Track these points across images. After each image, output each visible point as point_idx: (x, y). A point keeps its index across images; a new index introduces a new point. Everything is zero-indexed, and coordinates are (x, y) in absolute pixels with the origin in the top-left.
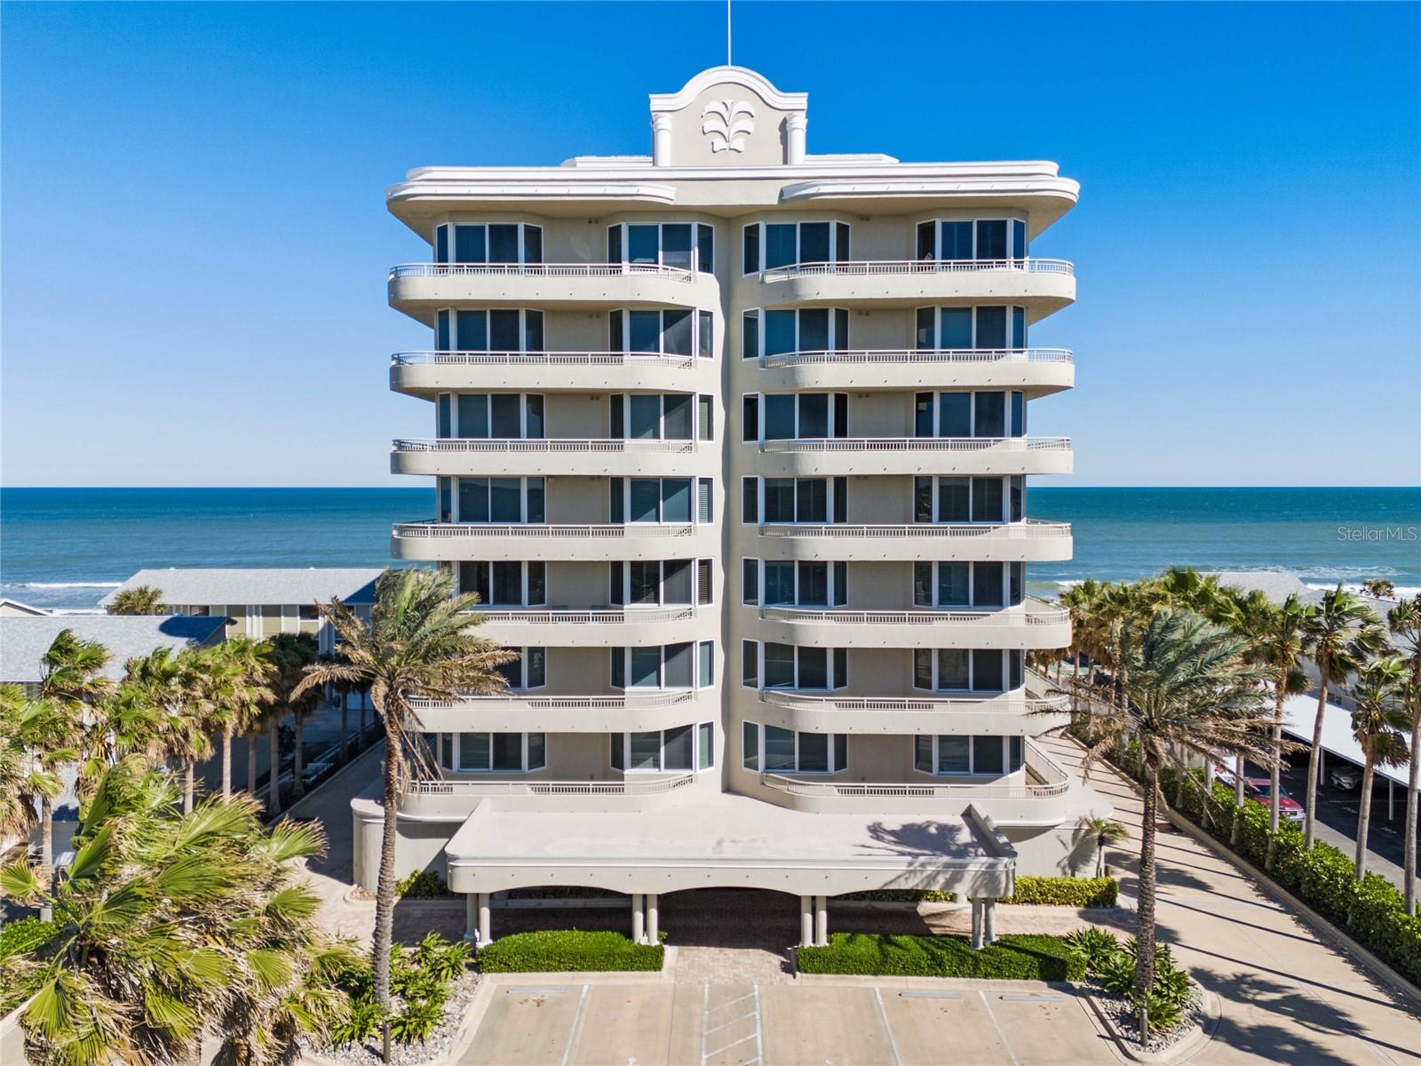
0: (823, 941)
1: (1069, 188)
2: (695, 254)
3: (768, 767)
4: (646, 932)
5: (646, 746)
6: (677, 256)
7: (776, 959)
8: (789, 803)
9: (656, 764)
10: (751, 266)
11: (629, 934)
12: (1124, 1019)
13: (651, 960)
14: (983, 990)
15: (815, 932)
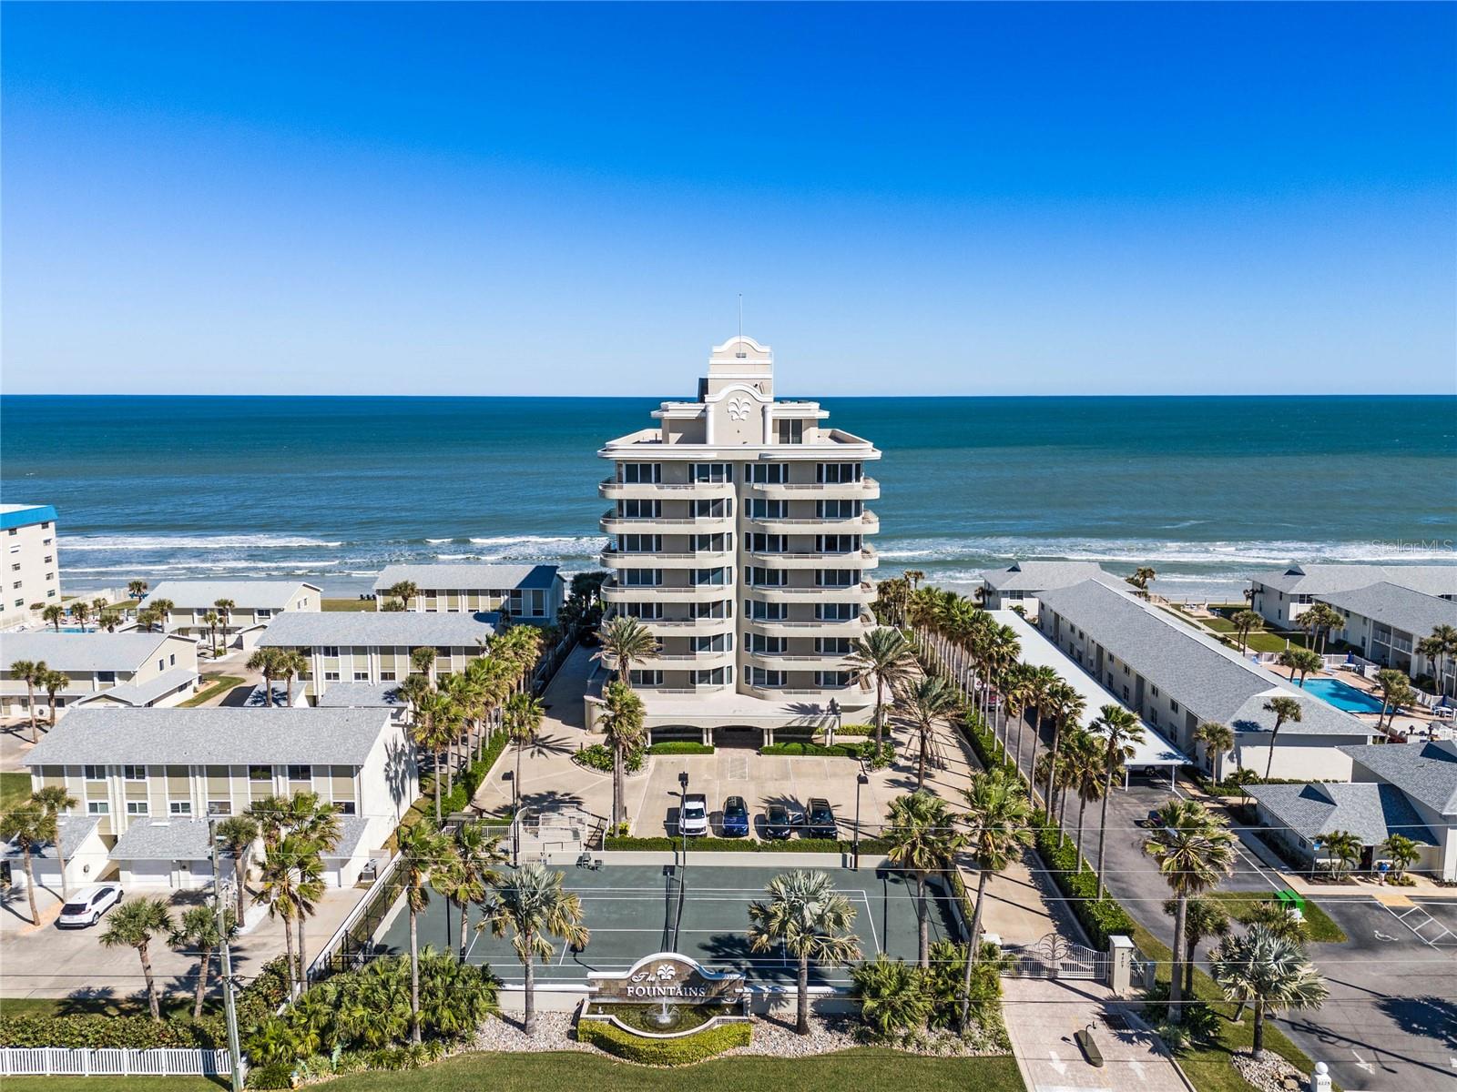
0: (772, 744)
1: (877, 455)
2: (725, 476)
3: (754, 683)
4: (708, 741)
5: (704, 675)
6: (717, 477)
7: (755, 752)
8: (762, 697)
9: (709, 682)
10: (748, 479)
11: (702, 743)
12: (869, 766)
13: (710, 751)
14: (826, 760)
15: (769, 741)
